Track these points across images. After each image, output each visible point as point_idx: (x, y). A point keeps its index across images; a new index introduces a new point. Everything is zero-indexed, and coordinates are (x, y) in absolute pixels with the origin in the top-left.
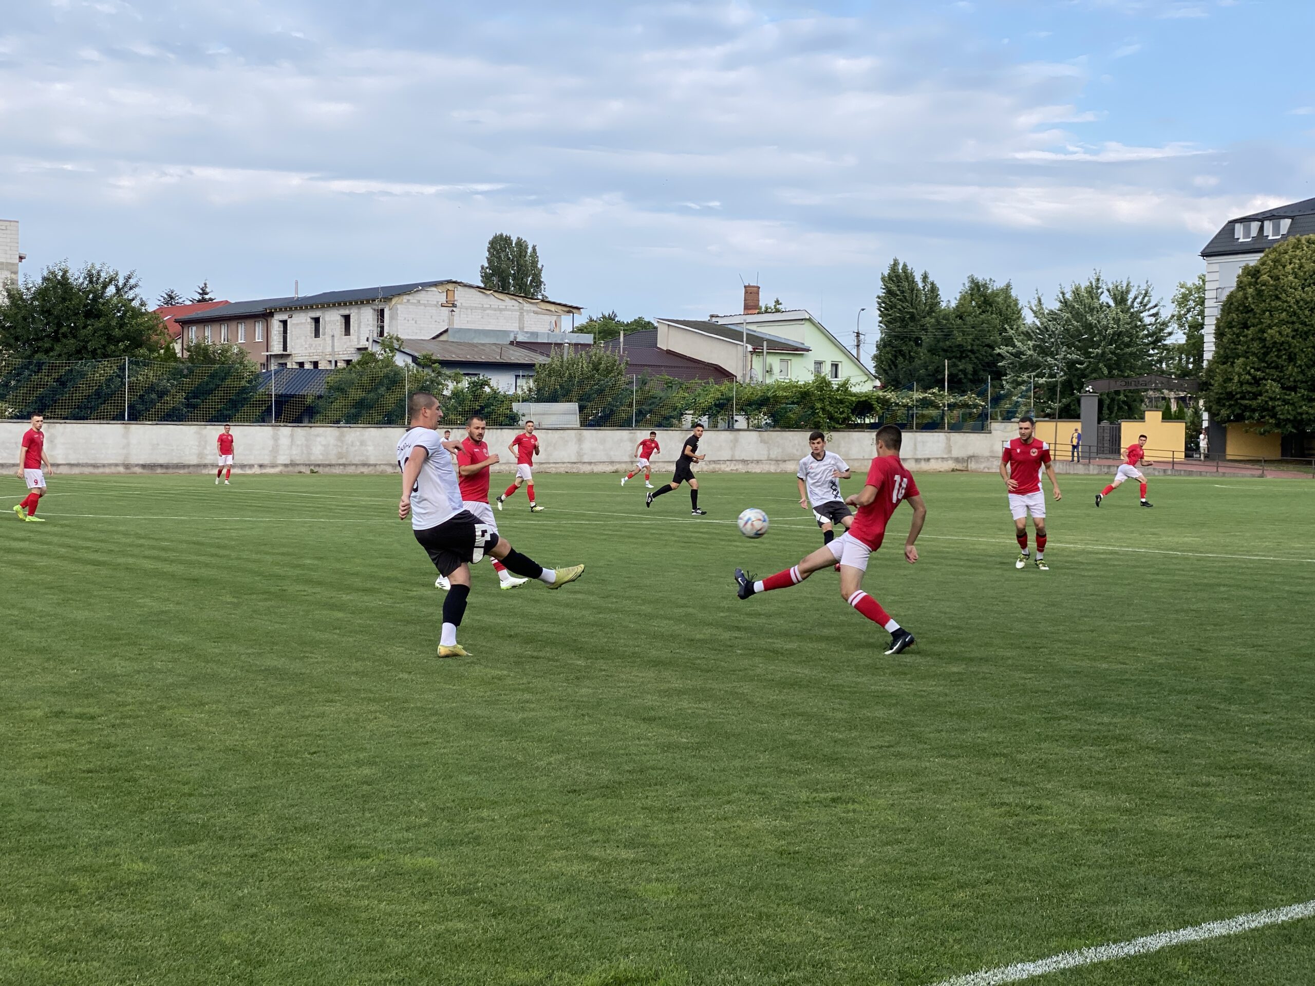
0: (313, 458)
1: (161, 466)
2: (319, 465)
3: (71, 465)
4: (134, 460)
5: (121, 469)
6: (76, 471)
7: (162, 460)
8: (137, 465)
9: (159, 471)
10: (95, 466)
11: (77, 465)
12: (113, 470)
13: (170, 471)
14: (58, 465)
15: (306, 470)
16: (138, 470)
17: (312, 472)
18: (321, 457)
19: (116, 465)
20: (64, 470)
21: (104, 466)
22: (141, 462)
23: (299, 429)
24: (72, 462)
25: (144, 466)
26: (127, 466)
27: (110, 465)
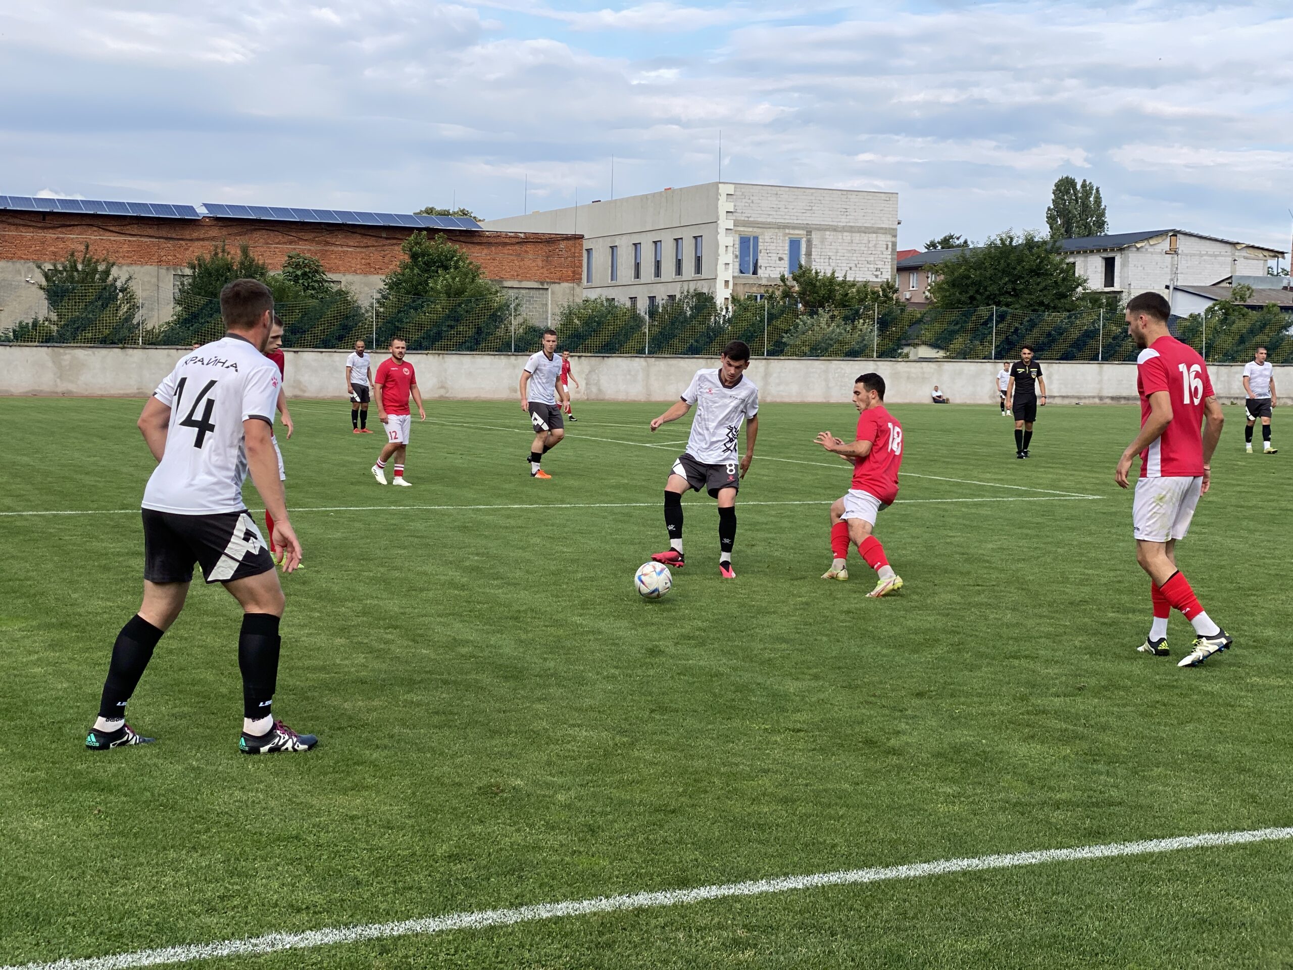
0: (1232, 392)
1: (1125, 398)
2: (1237, 398)
3: (1063, 397)
4: (1106, 393)
5: (1097, 401)
6: (1066, 402)
7: (1124, 394)
8: (1108, 397)
9: (1123, 402)
10: (1079, 398)
11: (1067, 397)
12: (1091, 401)
13: (1131, 402)
14: (1054, 397)
15: (1228, 402)
16: (1108, 401)
17: (1232, 403)
18: (1238, 391)
19: (1094, 397)
20: (1058, 401)
21: (1085, 398)
22: (1110, 395)
23: (1222, 368)
24: (1064, 394)
25: (1112, 398)
26: (1101, 398)
27: (1089, 397)
